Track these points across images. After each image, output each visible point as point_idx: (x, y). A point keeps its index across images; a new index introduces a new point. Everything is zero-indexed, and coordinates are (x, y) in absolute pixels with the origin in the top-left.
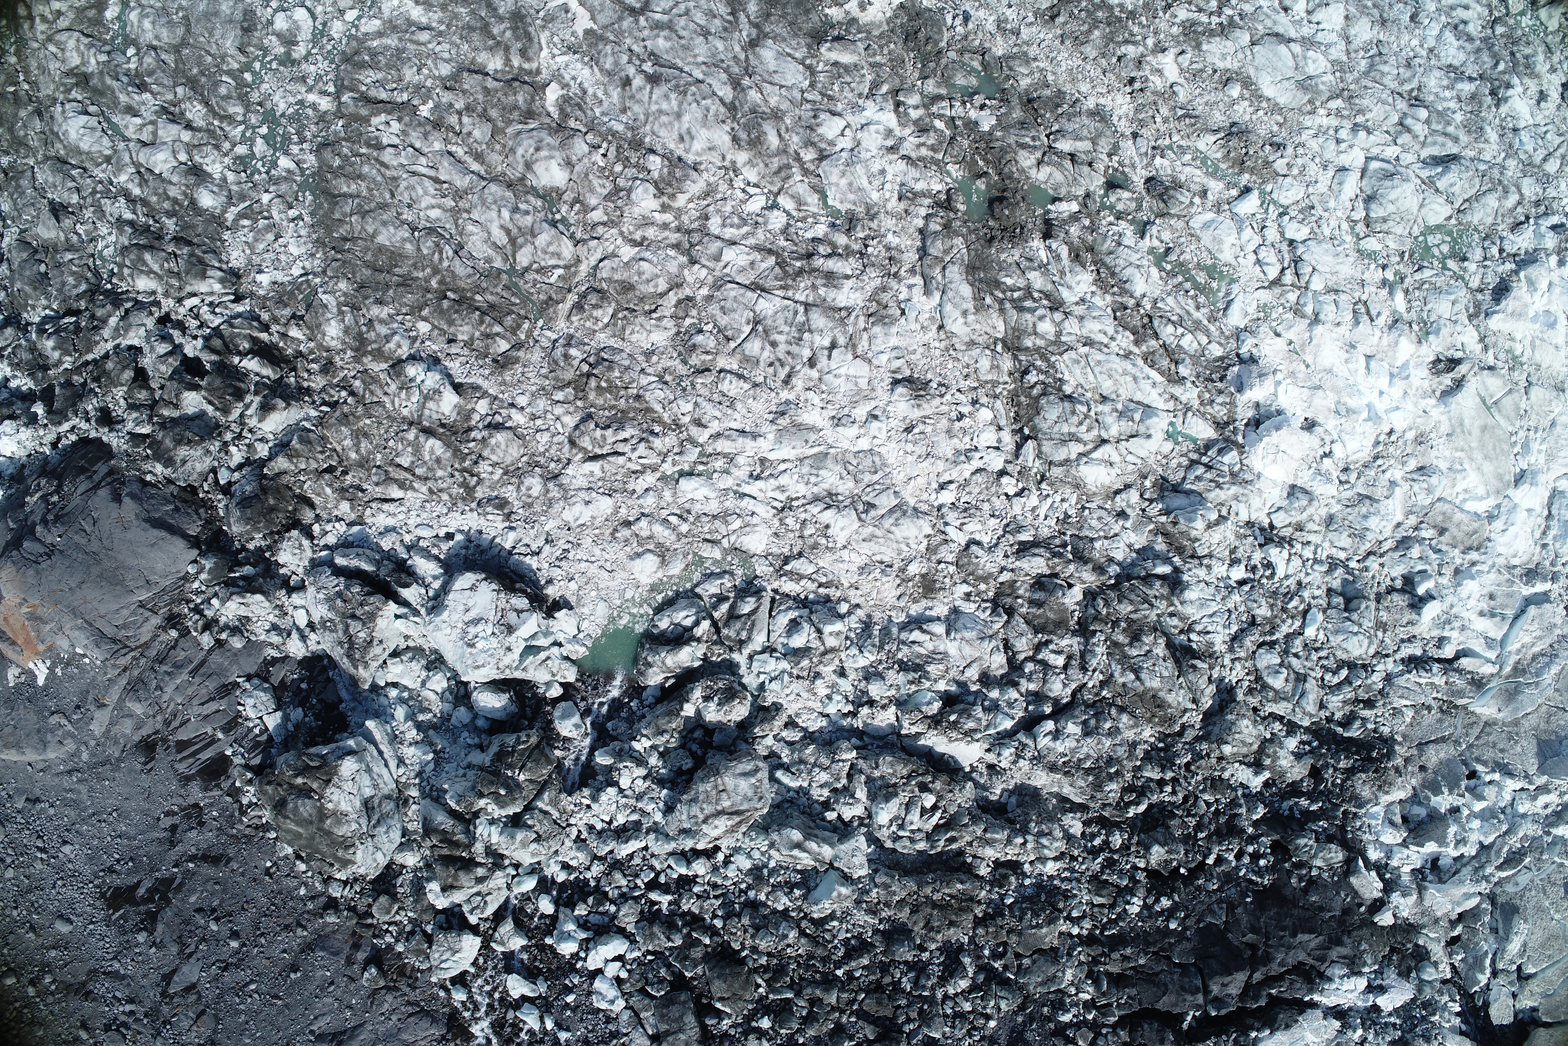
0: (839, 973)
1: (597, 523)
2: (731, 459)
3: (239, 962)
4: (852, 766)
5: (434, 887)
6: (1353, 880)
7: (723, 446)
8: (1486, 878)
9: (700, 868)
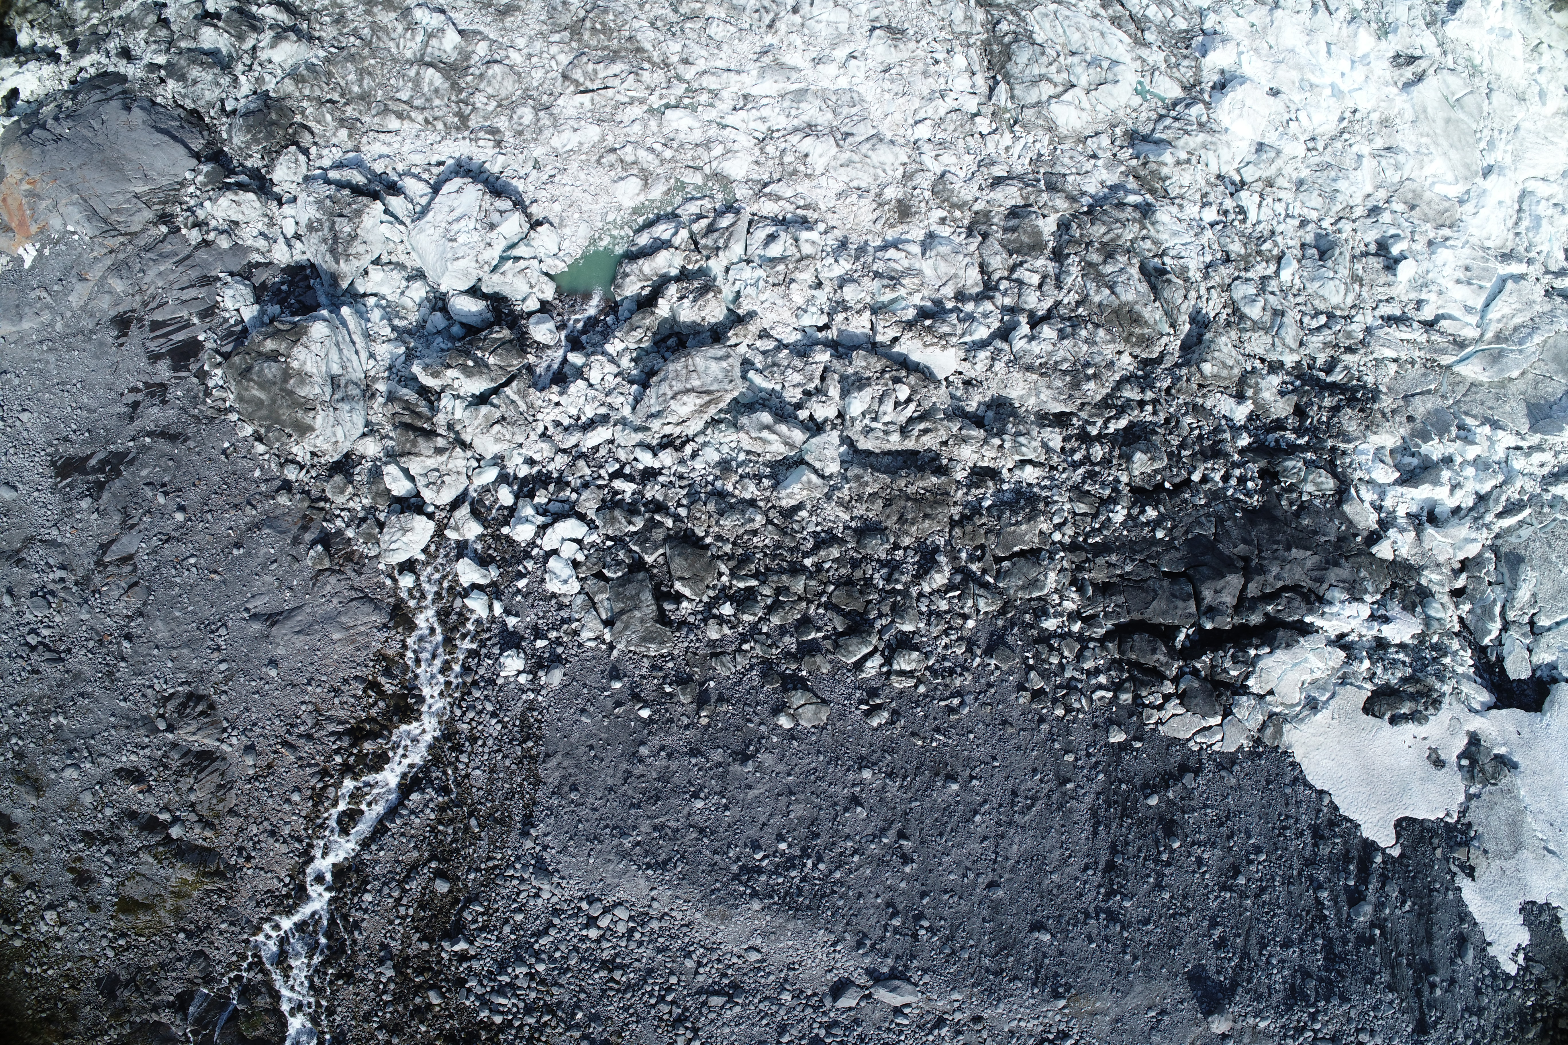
0: (808, 562)
1: (585, 149)
2: (715, 94)
3: (182, 535)
4: (826, 369)
5: (391, 471)
6: (1346, 508)
7: (708, 82)
8: (1488, 527)
9: (667, 458)
